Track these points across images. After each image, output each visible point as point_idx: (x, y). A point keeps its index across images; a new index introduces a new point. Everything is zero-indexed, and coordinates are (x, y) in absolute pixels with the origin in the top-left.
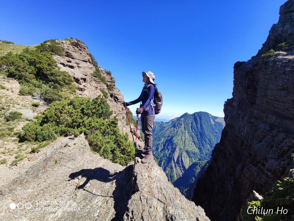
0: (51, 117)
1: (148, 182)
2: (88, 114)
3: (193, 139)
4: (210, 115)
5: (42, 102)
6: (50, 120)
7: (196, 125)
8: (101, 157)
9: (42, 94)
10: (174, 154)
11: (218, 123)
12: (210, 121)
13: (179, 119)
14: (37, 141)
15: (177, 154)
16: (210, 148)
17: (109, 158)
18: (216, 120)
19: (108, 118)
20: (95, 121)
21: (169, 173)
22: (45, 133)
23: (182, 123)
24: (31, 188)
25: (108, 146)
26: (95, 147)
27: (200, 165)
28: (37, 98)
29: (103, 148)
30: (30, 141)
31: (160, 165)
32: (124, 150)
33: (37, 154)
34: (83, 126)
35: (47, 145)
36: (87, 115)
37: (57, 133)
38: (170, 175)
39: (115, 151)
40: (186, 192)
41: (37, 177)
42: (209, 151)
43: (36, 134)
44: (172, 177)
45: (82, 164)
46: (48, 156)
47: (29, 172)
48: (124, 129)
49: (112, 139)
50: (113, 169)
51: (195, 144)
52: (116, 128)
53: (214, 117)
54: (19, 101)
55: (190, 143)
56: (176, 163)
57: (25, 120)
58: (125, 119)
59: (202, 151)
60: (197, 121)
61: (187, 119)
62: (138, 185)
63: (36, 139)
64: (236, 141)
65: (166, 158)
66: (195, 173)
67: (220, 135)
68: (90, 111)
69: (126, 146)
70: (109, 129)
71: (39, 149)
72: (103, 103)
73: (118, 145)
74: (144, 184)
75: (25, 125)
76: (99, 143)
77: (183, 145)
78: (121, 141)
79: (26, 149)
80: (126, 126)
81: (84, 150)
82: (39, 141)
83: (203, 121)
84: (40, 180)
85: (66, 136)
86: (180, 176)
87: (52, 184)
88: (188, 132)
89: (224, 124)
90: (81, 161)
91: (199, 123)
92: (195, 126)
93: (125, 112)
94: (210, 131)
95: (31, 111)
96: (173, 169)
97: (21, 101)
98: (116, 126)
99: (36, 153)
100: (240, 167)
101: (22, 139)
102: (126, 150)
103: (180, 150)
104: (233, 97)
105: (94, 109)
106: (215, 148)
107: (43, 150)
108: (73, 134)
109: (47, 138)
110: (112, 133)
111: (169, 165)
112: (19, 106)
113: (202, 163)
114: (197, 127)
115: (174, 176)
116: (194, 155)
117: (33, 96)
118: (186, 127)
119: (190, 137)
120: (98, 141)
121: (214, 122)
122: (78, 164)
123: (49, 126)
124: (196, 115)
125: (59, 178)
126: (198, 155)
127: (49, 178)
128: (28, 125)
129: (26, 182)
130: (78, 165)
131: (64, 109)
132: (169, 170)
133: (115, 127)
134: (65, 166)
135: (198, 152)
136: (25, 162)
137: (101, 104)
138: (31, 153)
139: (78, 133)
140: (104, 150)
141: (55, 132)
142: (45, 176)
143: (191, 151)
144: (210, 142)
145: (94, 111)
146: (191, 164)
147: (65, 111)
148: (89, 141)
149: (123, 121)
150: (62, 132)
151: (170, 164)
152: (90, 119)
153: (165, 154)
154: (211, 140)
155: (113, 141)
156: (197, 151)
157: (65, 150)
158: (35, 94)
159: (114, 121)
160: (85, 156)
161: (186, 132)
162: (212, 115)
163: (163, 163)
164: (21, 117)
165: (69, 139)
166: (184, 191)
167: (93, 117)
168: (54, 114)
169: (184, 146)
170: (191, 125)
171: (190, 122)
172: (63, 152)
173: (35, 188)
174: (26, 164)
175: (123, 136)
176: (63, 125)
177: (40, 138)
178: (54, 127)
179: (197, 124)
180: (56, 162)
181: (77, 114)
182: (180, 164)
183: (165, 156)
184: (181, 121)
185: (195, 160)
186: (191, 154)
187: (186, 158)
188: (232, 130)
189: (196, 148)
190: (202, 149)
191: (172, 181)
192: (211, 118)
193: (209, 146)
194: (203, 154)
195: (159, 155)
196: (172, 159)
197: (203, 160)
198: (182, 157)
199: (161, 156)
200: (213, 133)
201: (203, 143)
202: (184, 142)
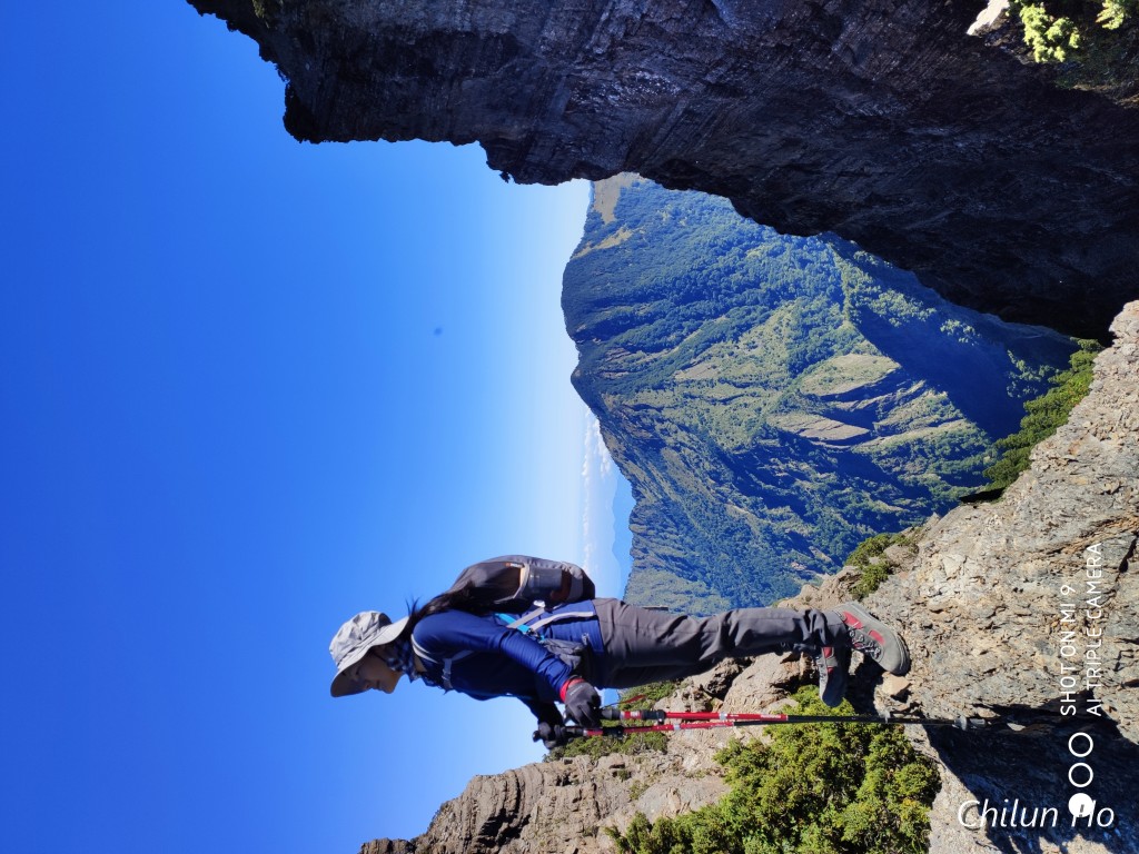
3: (722, 338)
4: (581, 255)
7: (640, 323)
10: (816, 440)
11: (621, 211)
12: (615, 249)
13: (610, 423)
15: (818, 426)
16: (765, 247)
18: (608, 218)
21: (939, 468)
23: (631, 403)
27: (865, 295)
31: (891, 524)
38: (948, 458)
40: (1033, 364)
42: (783, 250)
44: (958, 445)
48: (690, 763)
51: (748, 326)
53: (589, 228)
55: (749, 354)
56: (872, 428)
58: (627, 760)
59: (785, 287)
60: (615, 320)
61: (606, 375)
64: (714, 118)
65: (848, 490)
66: (914, 319)
67: (691, 198)
77: (760, 390)
80: (672, 750)
83: (615, 290)
86: (945, 403)
88: (683, 368)
89: (627, 180)
91: (627, 309)
92: (647, 328)
93: (585, 759)
94: (672, 250)
96: (908, 445)
103: (794, 407)
104: (477, 143)
106: (761, 222)
111: (890, 469)
113: (853, 287)
114: (650, 319)
115: (953, 436)
116: (810, 327)
118: (656, 381)
119: (710, 356)
121: (620, 231)
124: (583, 327)
126: (813, 308)
132: (918, 468)
135: (791, 307)
143: (789, 346)
144: (729, 246)
146: (866, 342)
149: (639, 777)
151: (882, 464)
153: (823, 494)
154: (719, 242)
156: (786, 314)
161: (681, 376)
162: (579, 241)
163: (882, 506)
166: (1027, 375)
169: (765, 385)
170: (640, 353)
171: (622, 359)
179: (632, 322)
182: (875, 404)
183: (836, 492)
184: (622, 407)
185: (840, 323)
186: (810, 347)
187: (836, 375)
188: (656, 140)
189: (772, 321)
190: (773, 287)
191: (981, 449)
192: (597, 247)
193: (751, 253)
194: (799, 279)
195: (837, 531)
196: (847, 454)
197: (839, 278)
198: (831, 398)
199: (838, 517)
200: (678, 232)
201: (738, 283)
202: (743, 386)
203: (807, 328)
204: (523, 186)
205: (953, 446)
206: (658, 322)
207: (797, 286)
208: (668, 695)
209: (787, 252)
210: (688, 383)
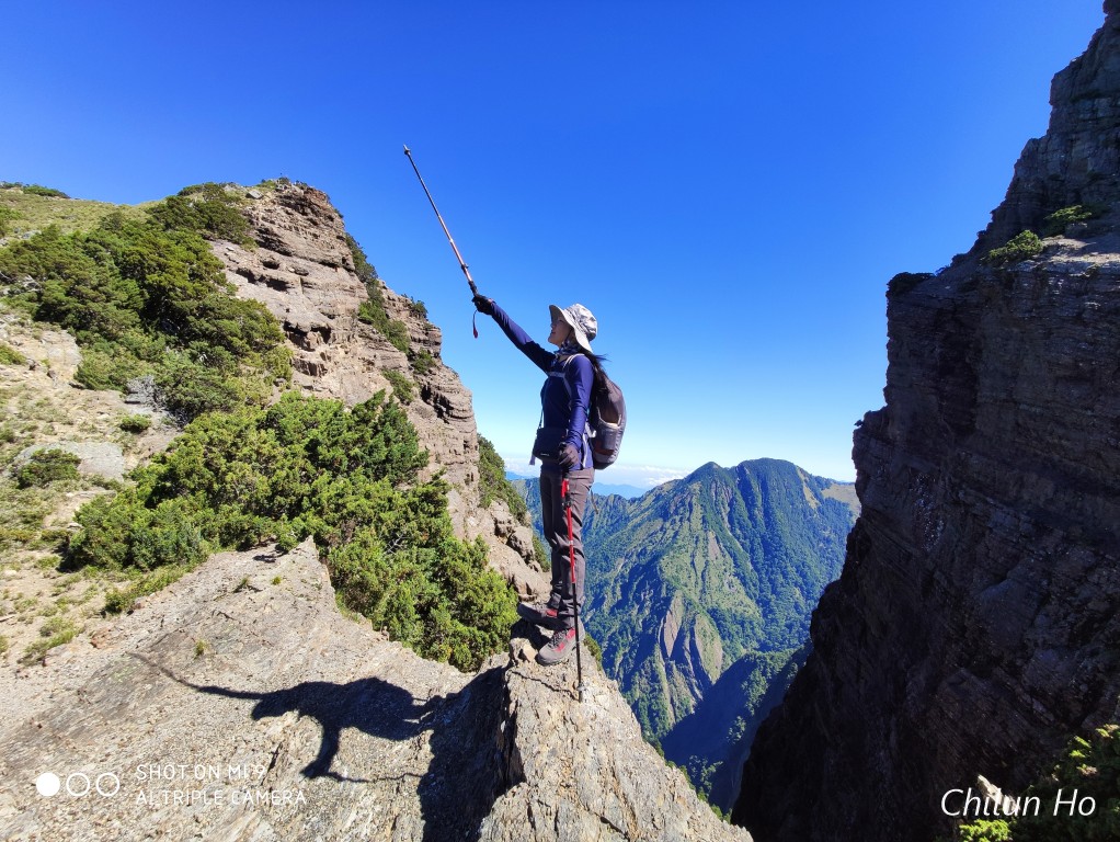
0: (188, 475)
1: (560, 742)
2: (332, 464)
3: (737, 566)
4: (799, 473)
5: (158, 417)
6: (184, 486)
7: (749, 511)
8: (379, 635)
9: (163, 384)
10: (665, 622)
11: (831, 502)
12: (803, 497)
13: (681, 486)
14: (130, 568)
15: (674, 624)
16: (802, 601)
17: (411, 639)
18: (826, 494)
19: (410, 479)
20: (361, 492)
21: (643, 700)
22: (165, 534)
23: (694, 501)
24: (92, 756)
25: (407, 591)
26: (356, 594)
27: (765, 667)
28: (141, 397)
29: (387, 596)
30: (103, 565)
31: (607, 664)
32: (468, 604)
33: (129, 618)
34: (313, 509)
35: (168, 583)
36: (331, 466)
37: (209, 535)
38: (649, 707)
39: (433, 611)
40: (712, 778)
41: (120, 715)
42: (799, 613)
43: (129, 541)
44: (657, 715)
45: (300, 660)
46: (171, 629)
47: (91, 693)
48: (472, 521)
49: (425, 561)
50: (423, 685)
51: (744, 584)
52: (439, 521)
53: (818, 479)
54: (73, 412)
55: (725, 582)
56: (672, 659)
57: (88, 485)
58: (475, 484)
59: (771, 611)
60: (752, 494)
61: (714, 485)
62: (522, 755)
63: (128, 561)
64: (905, 574)
65: (630, 639)
66: (747, 698)
67: (840, 552)
68: (342, 451)
69: (475, 591)
70: (414, 524)
71: (138, 600)
72: (394, 423)
73: (448, 584)
74: (545, 750)
75: (88, 502)
76: (372, 578)
77: (700, 588)
78: (459, 570)
79: (87, 599)
80: (480, 511)
81: (313, 603)
82: (138, 567)
83: (773, 495)
84: (134, 726)
85: (245, 547)
86: (687, 711)
87: (180, 743)
88: (717, 538)
89: (855, 507)
90: (297, 649)
91: (759, 502)
92: (746, 515)
93: (477, 458)
94: (801, 536)
95: (116, 450)
96: (659, 682)
97: (81, 412)
98: (440, 513)
99: (123, 616)
100: (921, 678)
101: (74, 559)
102: (475, 605)
103: (687, 609)
104: (886, 405)
105: (355, 443)
106: (821, 600)
107: (151, 604)
108: (272, 540)
109: (172, 556)
110: (423, 538)
111: (643, 667)
112: (72, 431)
113: (771, 659)
114: (752, 517)
115: (664, 713)
116: (743, 626)
117: (127, 391)
118: (708, 518)
119: (724, 556)
120: (369, 570)
121: (816, 500)
122: (284, 661)
123: (183, 508)
124: (748, 472)
125: (208, 718)
126: (756, 630)
127: (168, 717)
128: (99, 502)
129: (76, 735)
130: (287, 667)
131: (240, 444)
132: (643, 686)
133: (436, 515)
134: (232, 669)
135: (758, 615)
136: (80, 649)
137: (384, 424)
138: (103, 614)
139: (290, 536)
140: (390, 603)
141: (202, 534)
142: (152, 708)
143: (729, 610)
144: (804, 576)
145: (356, 451)
146: (731, 663)
147: (246, 450)
148: (332, 567)
149: (466, 490)
150: (229, 534)
151: (647, 663)
152: (341, 481)
153: (629, 622)
154: (806, 570)
155: (426, 570)
156: (752, 610)
157: (237, 605)
158: (134, 385)
159: (431, 490)
160: (315, 629)
161: (711, 535)
162: (810, 473)
163: (619, 660)
164: (74, 471)
165: (257, 558)
166: (705, 773)
167: (352, 474)
168: (201, 460)
169: (703, 591)
170: (728, 509)
171: (725, 498)
172: (228, 613)
173: (110, 759)
174: (80, 659)
175: (465, 549)
176: (235, 505)
177: (144, 555)
178: (200, 512)
179: (750, 505)
180: (200, 653)
181: (290, 463)
182: (688, 664)
183: (629, 631)
184: (691, 494)
185: (746, 647)
186: (729, 625)
187: (708, 640)
188: (887, 530)
189: (747, 601)
190: (772, 604)
191: (655, 731)
192: (804, 484)
193: (798, 591)
194: (777, 622)
195: (604, 627)
196: (655, 641)
197: (778, 650)
198: (693, 634)
199: (613, 630)
200: (815, 541)
201: (776, 579)
202: (702, 576)
203: (742, 624)
204: (852, 435)
205: (657, 712)
206: (749, 522)
207: (772, 620)
208: (511, 511)
209: (797, 616)
210: (706, 540)
